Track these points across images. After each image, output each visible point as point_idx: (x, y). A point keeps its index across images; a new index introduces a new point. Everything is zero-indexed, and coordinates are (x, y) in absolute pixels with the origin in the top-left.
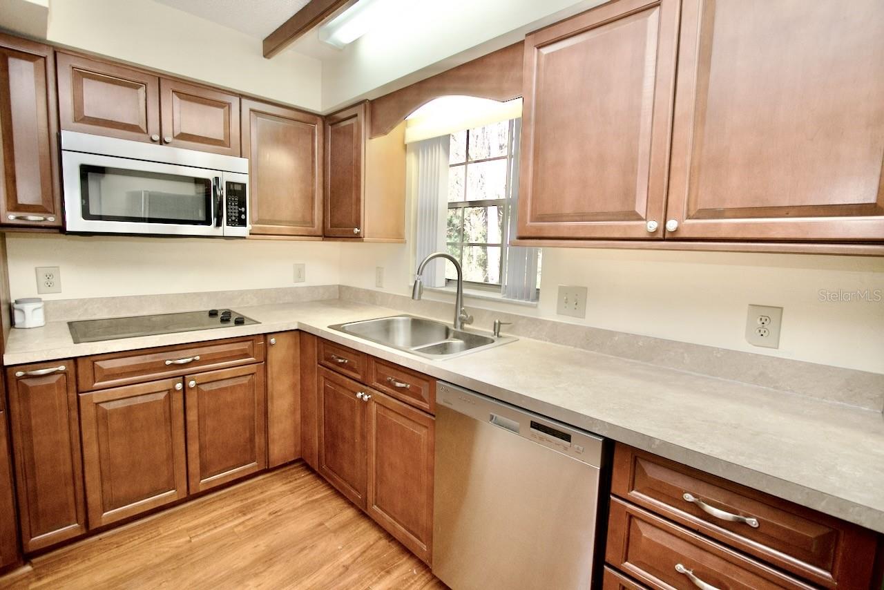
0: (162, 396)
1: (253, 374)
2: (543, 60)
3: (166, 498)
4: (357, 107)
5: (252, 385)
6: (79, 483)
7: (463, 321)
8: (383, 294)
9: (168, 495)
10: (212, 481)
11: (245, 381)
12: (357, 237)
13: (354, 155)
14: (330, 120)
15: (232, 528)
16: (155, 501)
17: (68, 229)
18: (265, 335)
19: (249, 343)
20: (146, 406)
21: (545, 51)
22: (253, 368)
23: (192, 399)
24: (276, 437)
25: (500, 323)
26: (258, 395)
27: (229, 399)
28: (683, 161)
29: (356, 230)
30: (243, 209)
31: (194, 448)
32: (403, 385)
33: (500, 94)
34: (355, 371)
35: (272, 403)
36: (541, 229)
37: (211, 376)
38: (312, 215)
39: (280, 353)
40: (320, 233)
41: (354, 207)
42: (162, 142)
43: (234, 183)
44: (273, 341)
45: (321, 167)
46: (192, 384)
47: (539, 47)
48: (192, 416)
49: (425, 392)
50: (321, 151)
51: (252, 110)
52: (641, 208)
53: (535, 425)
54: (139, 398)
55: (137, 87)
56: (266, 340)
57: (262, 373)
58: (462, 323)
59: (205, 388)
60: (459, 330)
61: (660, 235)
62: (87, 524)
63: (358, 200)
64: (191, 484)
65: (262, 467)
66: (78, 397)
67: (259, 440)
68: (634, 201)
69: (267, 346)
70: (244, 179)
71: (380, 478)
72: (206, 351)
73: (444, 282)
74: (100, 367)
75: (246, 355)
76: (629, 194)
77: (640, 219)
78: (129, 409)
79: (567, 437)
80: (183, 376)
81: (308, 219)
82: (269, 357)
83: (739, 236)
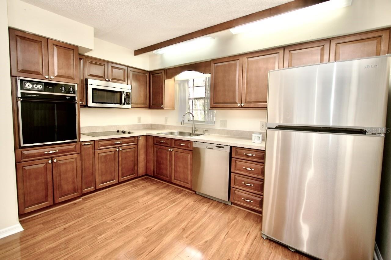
0: (113, 152)
1: (134, 148)
2: (215, 66)
3: (113, 182)
4: (162, 71)
5: (134, 151)
6: (94, 175)
7: (195, 131)
8: (167, 126)
9: (114, 182)
10: (125, 179)
11: (132, 150)
12: (163, 108)
13: (161, 84)
14: (152, 73)
15: (133, 189)
16: (111, 183)
17: (89, 106)
18: (138, 136)
19: (134, 139)
20: (109, 155)
21: (216, 65)
22: (134, 146)
23: (120, 154)
24: (140, 167)
25: (205, 130)
26: (136, 155)
27: (129, 155)
28: (244, 92)
29: (162, 106)
30: (130, 100)
31: (120, 168)
32: (183, 145)
33: (205, 72)
34: (168, 144)
35: (139, 156)
36: (216, 105)
37: (125, 147)
38: (146, 101)
39: (142, 142)
40: (148, 107)
41: (161, 99)
42: (109, 81)
43: (128, 93)
44: (140, 138)
45: (148, 87)
46: (121, 149)
47: (214, 64)
48: (120, 159)
49: (189, 146)
50: (149, 82)
51: (131, 71)
52: (237, 101)
53: (217, 147)
54: (108, 153)
55: (103, 66)
56: (138, 137)
57: (137, 148)
58: (194, 131)
59: (123, 151)
60: (193, 133)
61: (241, 107)
62: (95, 187)
63: (162, 97)
64: (119, 178)
65: (137, 176)
66: (95, 151)
67: (136, 168)
68: (235, 100)
69: (138, 140)
70: (130, 91)
71: (176, 171)
72: (124, 140)
73: (187, 121)
74: (100, 144)
75: (133, 142)
76: (234, 98)
77: (237, 103)
78: (106, 156)
79: (223, 147)
80: (118, 147)
81: (145, 103)
82: (139, 144)
83: (254, 107)
